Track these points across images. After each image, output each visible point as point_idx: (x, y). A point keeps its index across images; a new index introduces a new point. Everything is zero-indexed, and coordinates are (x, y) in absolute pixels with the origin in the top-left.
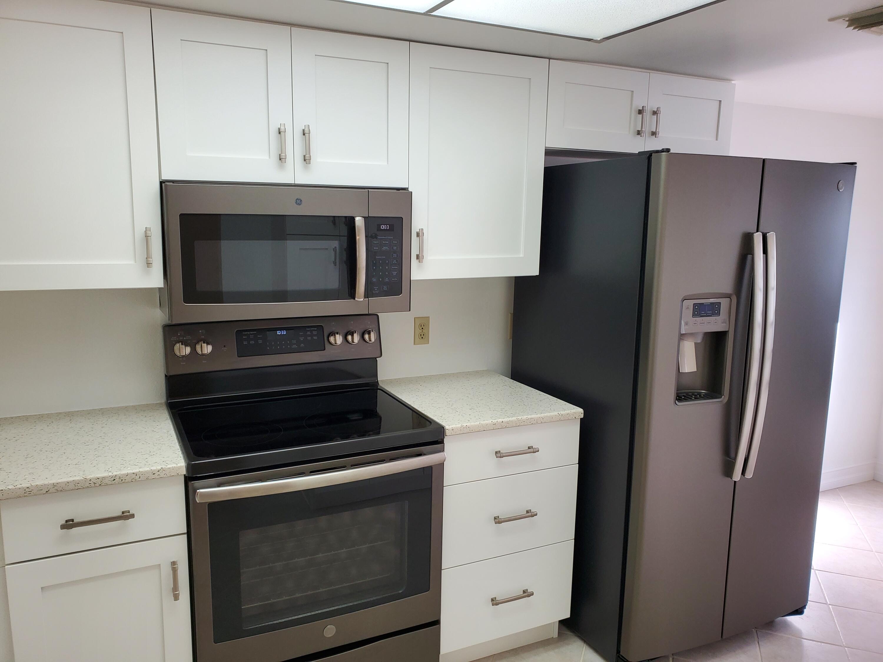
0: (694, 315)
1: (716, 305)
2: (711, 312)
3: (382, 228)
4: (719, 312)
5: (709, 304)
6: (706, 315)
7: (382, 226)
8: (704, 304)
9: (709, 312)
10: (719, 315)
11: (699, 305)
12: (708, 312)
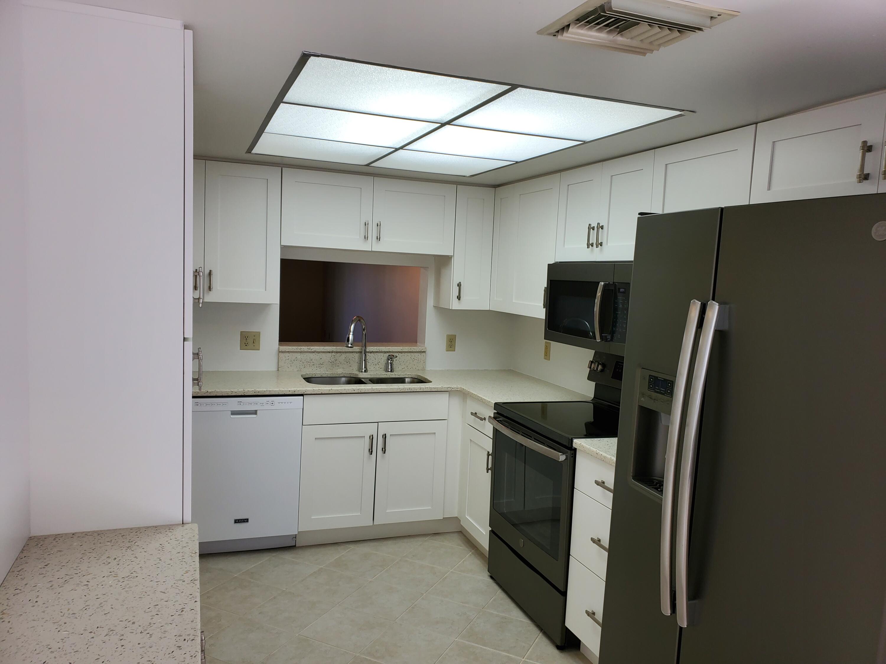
0: (649, 388)
1: (669, 383)
2: (664, 390)
3: (621, 291)
4: (671, 391)
5: (663, 379)
6: (659, 391)
7: (621, 289)
8: (659, 378)
9: (663, 389)
10: (671, 396)
11: (653, 378)
12: (661, 389)
